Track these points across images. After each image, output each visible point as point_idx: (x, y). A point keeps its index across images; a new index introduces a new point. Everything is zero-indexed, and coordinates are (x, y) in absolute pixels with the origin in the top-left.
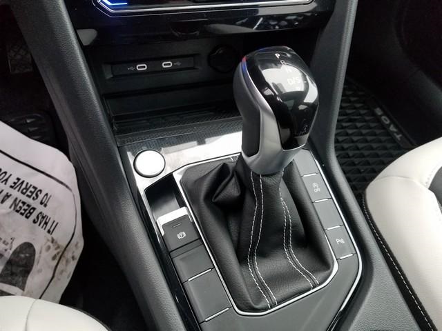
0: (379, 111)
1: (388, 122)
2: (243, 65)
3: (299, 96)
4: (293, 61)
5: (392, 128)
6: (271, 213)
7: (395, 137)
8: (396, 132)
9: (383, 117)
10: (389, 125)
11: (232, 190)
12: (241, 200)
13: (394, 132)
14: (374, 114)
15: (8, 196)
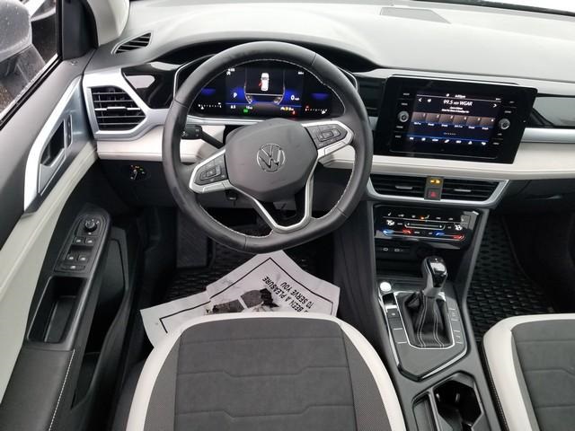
2: (425, 260)
3: (442, 273)
4: (443, 263)
6: (430, 315)
11: (415, 303)
12: (419, 307)
15: (289, 298)
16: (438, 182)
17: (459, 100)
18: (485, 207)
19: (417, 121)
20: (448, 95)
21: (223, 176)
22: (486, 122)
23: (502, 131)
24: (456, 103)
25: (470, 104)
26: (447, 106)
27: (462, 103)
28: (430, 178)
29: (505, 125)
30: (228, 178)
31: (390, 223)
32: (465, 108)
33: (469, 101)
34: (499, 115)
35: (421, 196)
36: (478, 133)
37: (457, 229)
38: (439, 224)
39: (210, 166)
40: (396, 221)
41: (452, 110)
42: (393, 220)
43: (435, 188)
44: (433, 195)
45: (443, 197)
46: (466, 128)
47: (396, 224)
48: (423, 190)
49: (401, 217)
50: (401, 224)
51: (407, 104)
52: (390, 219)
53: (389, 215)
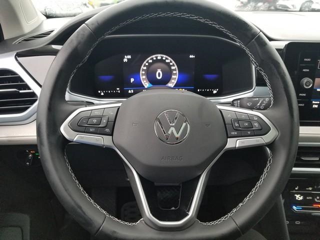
21: (107, 130)
30: (112, 135)
31: (299, 197)
39: (97, 113)
40: (305, 195)
42: (301, 194)
47: (305, 198)
49: (309, 190)
50: (311, 198)
51: (308, 70)
52: (298, 194)
53: (296, 189)
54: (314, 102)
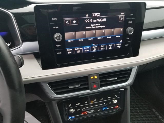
0: (154, 110)
1: (158, 115)
5: (160, 117)
7: (162, 120)
8: (162, 119)
9: (156, 113)
10: (159, 116)
13: (161, 119)
14: (152, 112)
16: (96, 77)
17: (96, 18)
18: (127, 85)
19: (70, 39)
20: (87, 15)
22: (117, 31)
23: (129, 36)
24: (94, 21)
25: (104, 20)
26: (89, 24)
27: (99, 20)
28: (90, 76)
29: (130, 32)
31: (72, 111)
32: (102, 23)
33: (104, 18)
34: (125, 25)
35: (87, 89)
36: (114, 40)
37: (114, 102)
38: (103, 103)
40: (76, 109)
41: (93, 26)
42: (73, 109)
43: (94, 81)
44: (95, 86)
45: (102, 86)
46: (105, 38)
47: (76, 110)
48: (88, 84)
49: (78, 105)
50: (79, 110)
51: (58, 27)
52: (71, 109)
53: (70, 106)
54: (68, 50)
